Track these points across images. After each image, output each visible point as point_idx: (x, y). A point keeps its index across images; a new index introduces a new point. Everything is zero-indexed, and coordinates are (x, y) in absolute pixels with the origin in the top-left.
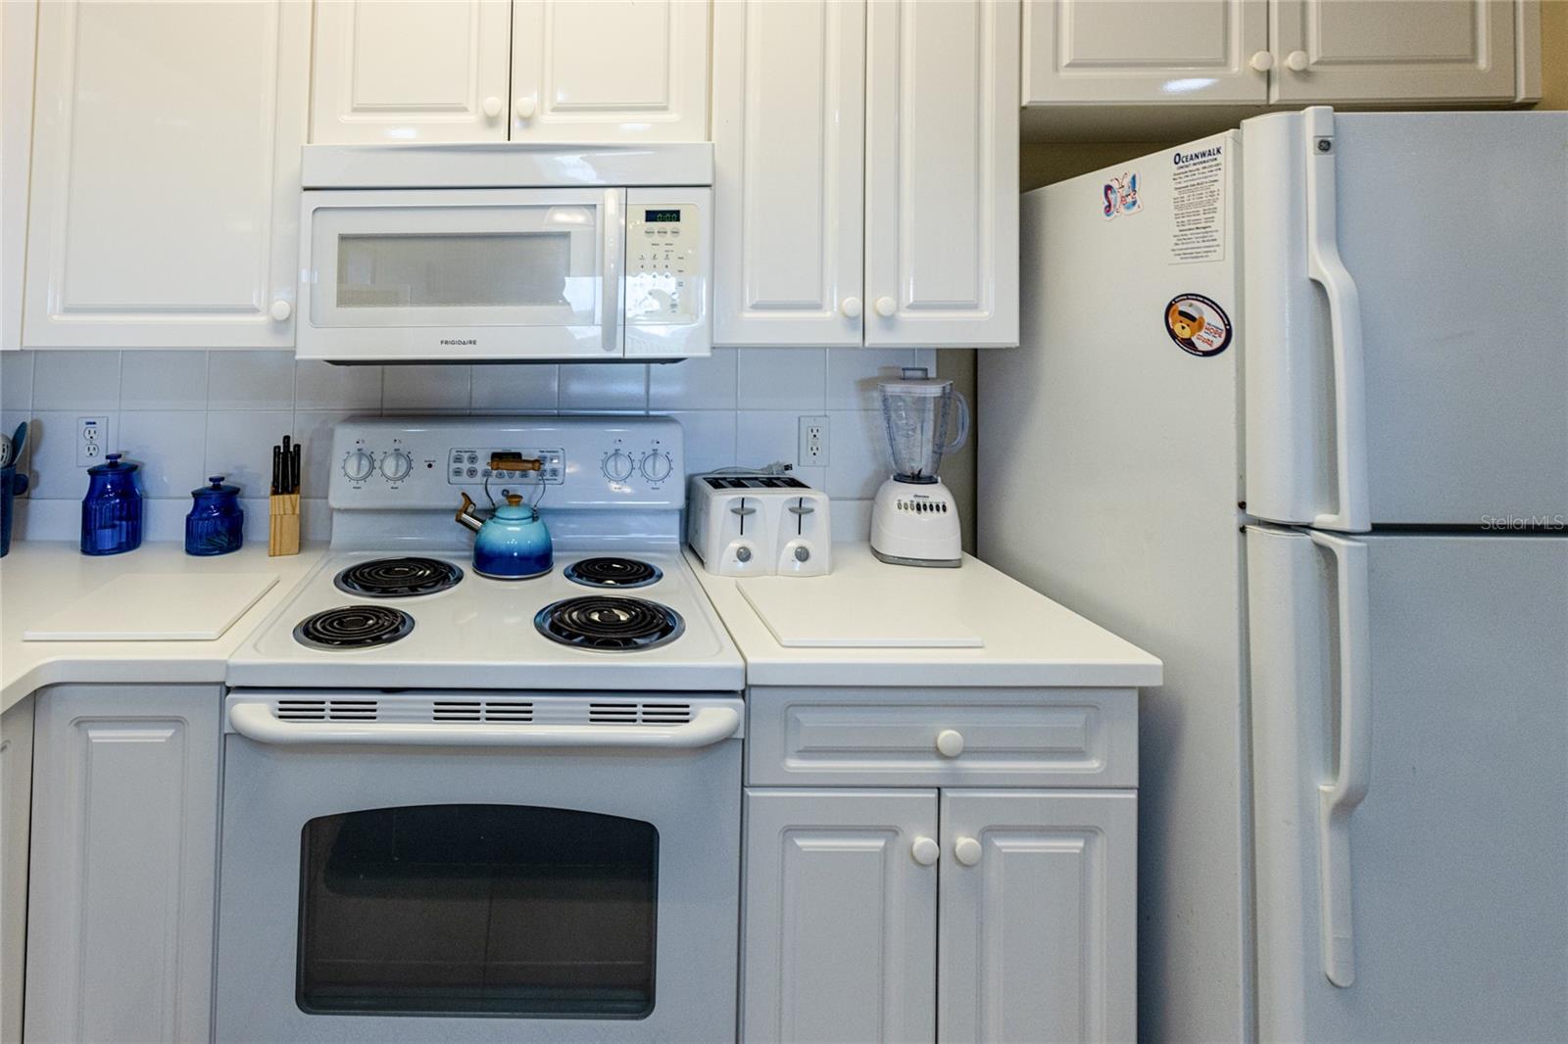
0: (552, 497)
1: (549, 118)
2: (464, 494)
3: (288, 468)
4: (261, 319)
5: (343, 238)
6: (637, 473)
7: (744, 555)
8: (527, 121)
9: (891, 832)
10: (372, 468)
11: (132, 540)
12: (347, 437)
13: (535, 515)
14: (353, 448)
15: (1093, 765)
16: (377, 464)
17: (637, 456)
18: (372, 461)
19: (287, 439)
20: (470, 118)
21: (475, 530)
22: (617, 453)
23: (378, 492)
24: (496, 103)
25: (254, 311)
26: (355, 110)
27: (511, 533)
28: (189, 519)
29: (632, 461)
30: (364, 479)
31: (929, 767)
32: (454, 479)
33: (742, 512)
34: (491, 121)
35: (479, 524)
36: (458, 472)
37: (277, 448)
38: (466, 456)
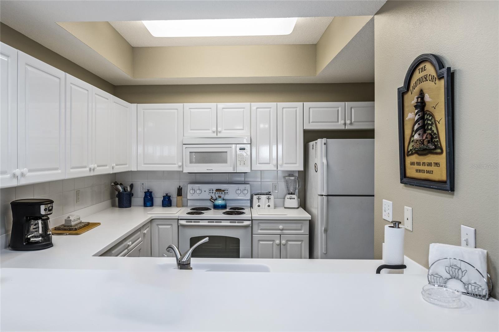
0: (227, 197)
1: (224, 131)
2: (211, 196)
3: (180, 192)
4: (176, 165)
5: (190, 152)
6: (242, 193)
7: (259, 206)
8: (220, 132)
9: (273, 241)
10: (195, 192)
11: (152, 205)
12: (190, 186)
13: (224, 200)
14: (191, 188)
15: (302, 231)
16: (196, 191)
17: (242, 190)
18: (195, 191)
19: (180, 186)
20: (210, 131)
21: (213, 202)
22: (238, 189)
23: (196, 196)
24: (215, 129)
25: (175, 164)
26: (191, 130)
27: (220, 202)
28: (162, 201)
29: (241, 191)
30: (193, 194)
31: (279, 232)
32: (209, 194)
33: (259, 199)
34: (214, 132)
35: (214, 201)
36: (210, 193)
37: (178, 188)
38: (211, 190)
